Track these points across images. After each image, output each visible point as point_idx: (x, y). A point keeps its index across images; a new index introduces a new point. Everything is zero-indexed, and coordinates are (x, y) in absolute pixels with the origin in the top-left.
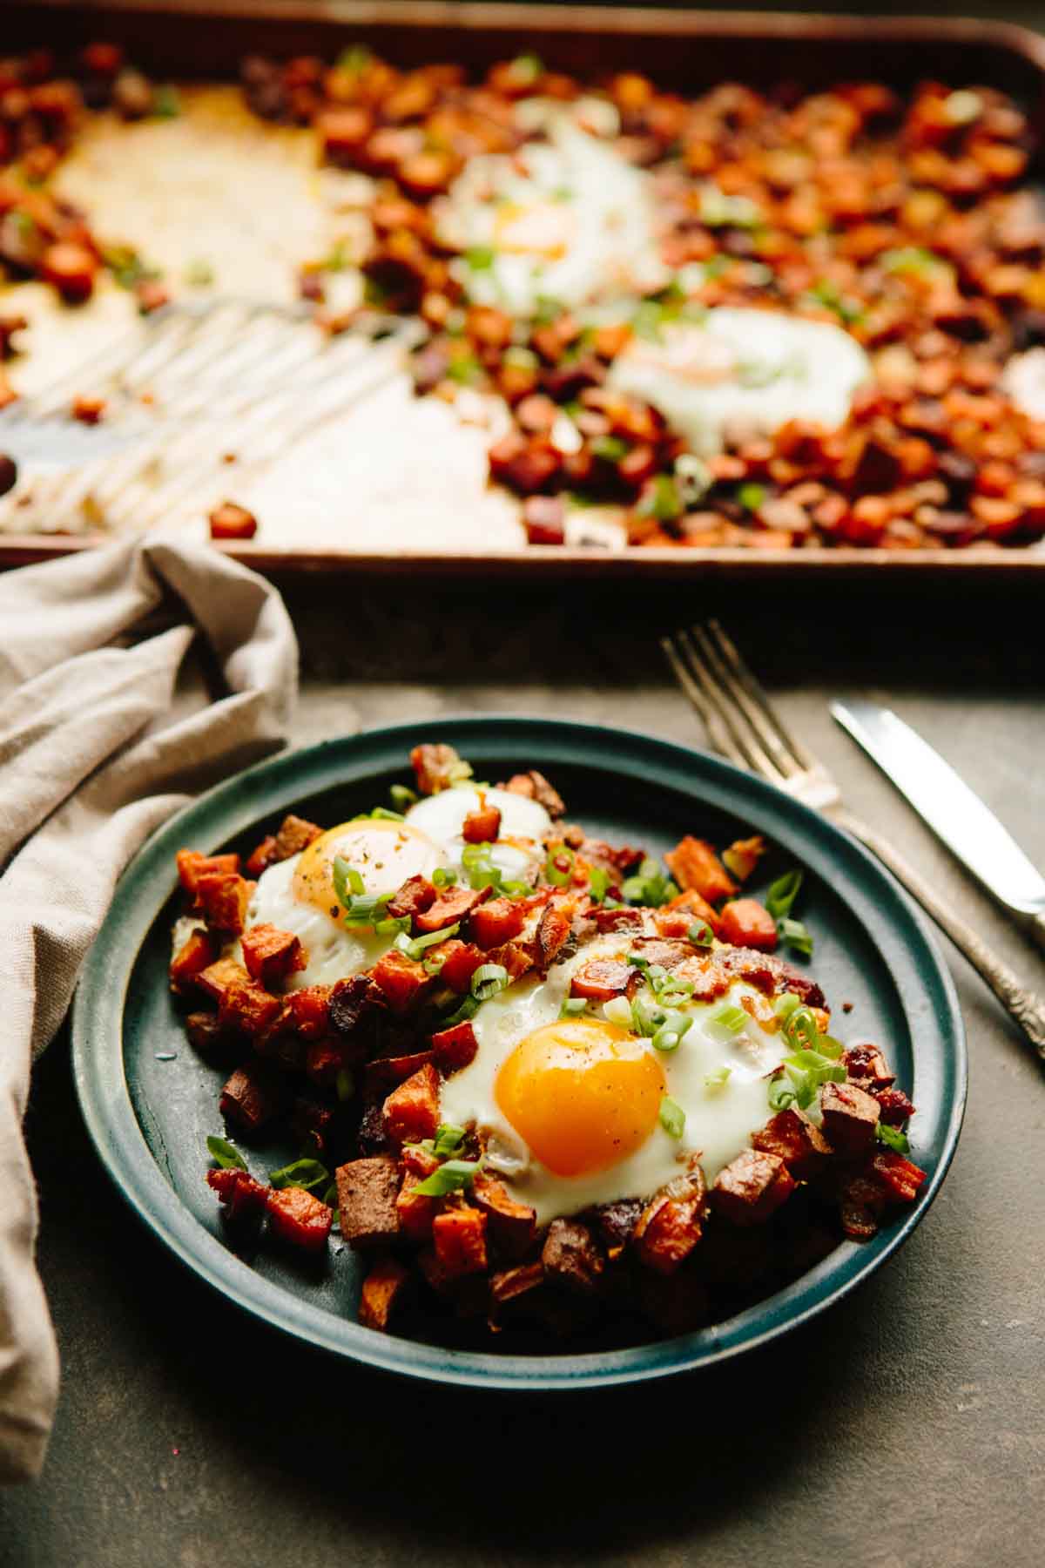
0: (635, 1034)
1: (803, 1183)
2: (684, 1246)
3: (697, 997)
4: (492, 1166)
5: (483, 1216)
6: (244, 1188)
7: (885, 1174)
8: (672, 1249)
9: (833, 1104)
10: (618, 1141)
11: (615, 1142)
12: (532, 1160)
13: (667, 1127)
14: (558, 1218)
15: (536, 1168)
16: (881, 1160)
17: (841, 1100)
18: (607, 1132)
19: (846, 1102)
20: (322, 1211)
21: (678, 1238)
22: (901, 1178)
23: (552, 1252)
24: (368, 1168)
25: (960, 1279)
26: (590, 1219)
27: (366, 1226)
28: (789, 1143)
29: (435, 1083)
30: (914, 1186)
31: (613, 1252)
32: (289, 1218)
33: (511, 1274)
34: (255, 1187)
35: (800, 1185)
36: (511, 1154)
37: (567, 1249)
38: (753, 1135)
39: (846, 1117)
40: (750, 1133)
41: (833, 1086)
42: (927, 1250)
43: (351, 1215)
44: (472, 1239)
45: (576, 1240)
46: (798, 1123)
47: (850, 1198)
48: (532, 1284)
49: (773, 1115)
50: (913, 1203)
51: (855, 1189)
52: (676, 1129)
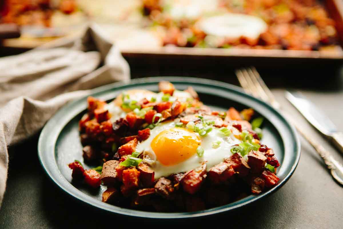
0: (195, 132)
1: (238, 173)
2: (196, 183)
3: (216, 126)
4: (146, 162)
5: (139, 172)
6: (76, 165)
7: (266, 176)
8: (191, 183)
9: (251, 155)
10: (182, 155)
11: (181, 155)
12: (157, 160)
13: (198, 154)
14: (162, 177)
15: (158, 162)
16: (265, 172)
17: (254, 154)
18: (179, 152)
19: (255, 154)
20: (98, 175)
21: (194, 180)
22: (271, 179)
23: (158, 185)
24: (112, 162)
25: (291, 217)
26: (171, 178)
27: (106, 175)
28: (236, 162)
29: (137, 143)
30: (275, 181)
31: (176, 185)
32: (88, 176)
33: (144, 190)
34: (79, 166)
35: (237, 173)
36: (152, 159)
37: (163, 184)
38: (224, 159)
39: (255, 158)
40: (223, 158)
41: (253, 151)
42: (283, 210)
43: (104, 173)
44: (133, 176)
45: (166, 182)
46: (238, 156)
47: (254, 183)
48: (150, 193)
49: (232, 155)
50: (274, 186)
51: (256, 180)
52: (201, 155)
